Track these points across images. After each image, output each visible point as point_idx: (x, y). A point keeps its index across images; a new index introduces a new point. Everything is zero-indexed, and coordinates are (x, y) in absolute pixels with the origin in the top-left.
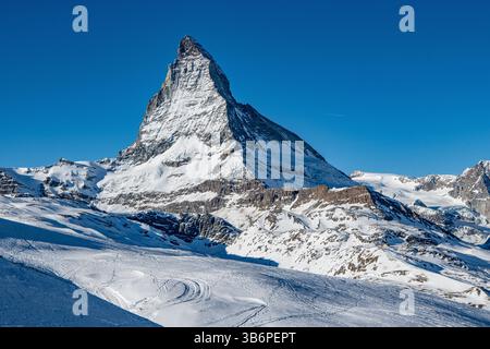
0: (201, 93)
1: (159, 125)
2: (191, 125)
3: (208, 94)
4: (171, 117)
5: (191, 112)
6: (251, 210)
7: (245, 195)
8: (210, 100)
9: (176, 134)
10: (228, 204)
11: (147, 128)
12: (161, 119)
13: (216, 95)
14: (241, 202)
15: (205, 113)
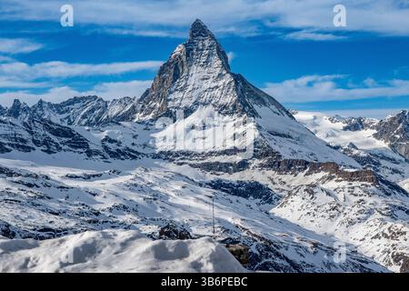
0: (212, 70)
1: (181, 95)
2: (206, 96)
3: (218, 71)
4: (190, 88)
5: (206, 85)
6: (270, 173)
7: (264, 161)
8: (220, 76)
9: (196, 103)
10: (251, 167)
11: (172, 97)
12: (182, 90)
13: (224, 72)
14: (262, 166)
15: (217, 87)
